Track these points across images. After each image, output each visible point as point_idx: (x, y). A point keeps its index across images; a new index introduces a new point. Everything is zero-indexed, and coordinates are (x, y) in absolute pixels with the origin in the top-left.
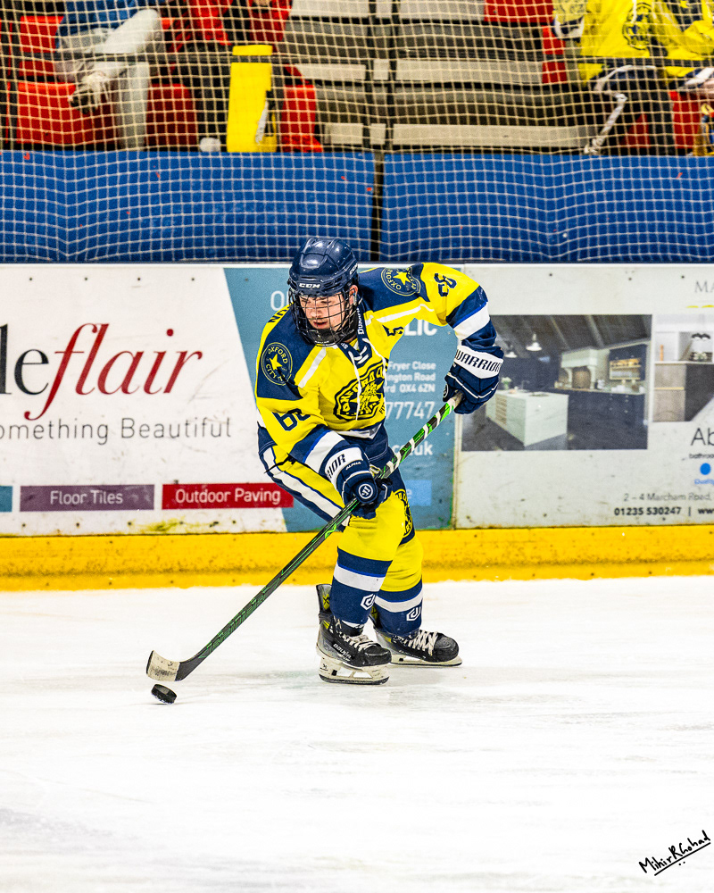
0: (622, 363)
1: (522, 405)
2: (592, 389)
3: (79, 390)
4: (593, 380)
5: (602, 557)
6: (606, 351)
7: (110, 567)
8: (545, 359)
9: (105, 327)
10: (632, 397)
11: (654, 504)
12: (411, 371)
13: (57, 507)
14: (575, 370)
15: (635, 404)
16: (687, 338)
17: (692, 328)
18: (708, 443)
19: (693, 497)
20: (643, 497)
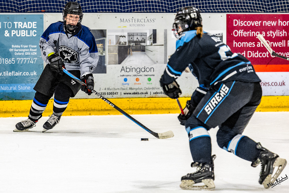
5: (93, 108)
10: (101, 56)
11: (109, 91)
12: (28, 48)
15: (102, 59)
16: (118, 37)
17: (120, 34)
18: (126, 71)
19: (122, 89)
20: (105, 89)
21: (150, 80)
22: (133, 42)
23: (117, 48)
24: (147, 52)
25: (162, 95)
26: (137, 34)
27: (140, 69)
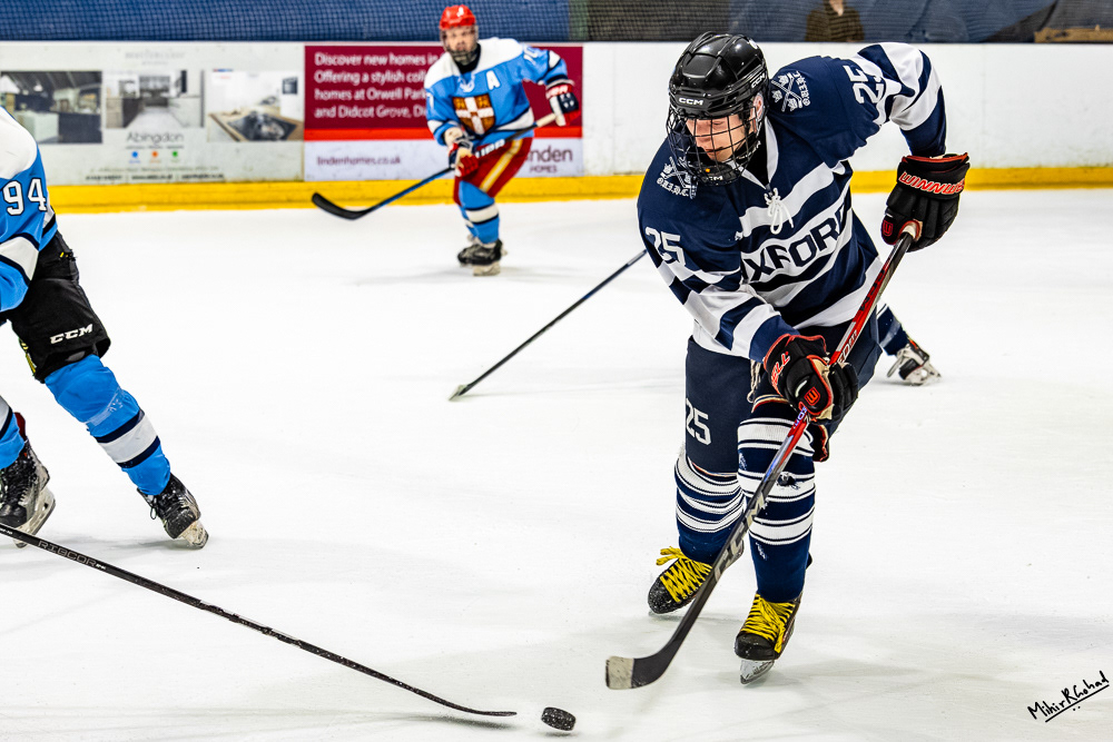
0: (87, 97)
2: (70, 111)
4: (72, 105)
6: (78, 90)
8: (45, 95)
10: (93, 116)
11: (107, 174)
14: (62, 100)
15: (96, 119)
16: (122, 83)
17: (125, 77)
18: (136, 141)
19: (129, 170)
20: (101, 170)
21: (175, 154)
22: (147, 91)
23: (120, 103)
24: (171, 108)
25: (196, 180)
26: (155, 78)
27: (160, 138)
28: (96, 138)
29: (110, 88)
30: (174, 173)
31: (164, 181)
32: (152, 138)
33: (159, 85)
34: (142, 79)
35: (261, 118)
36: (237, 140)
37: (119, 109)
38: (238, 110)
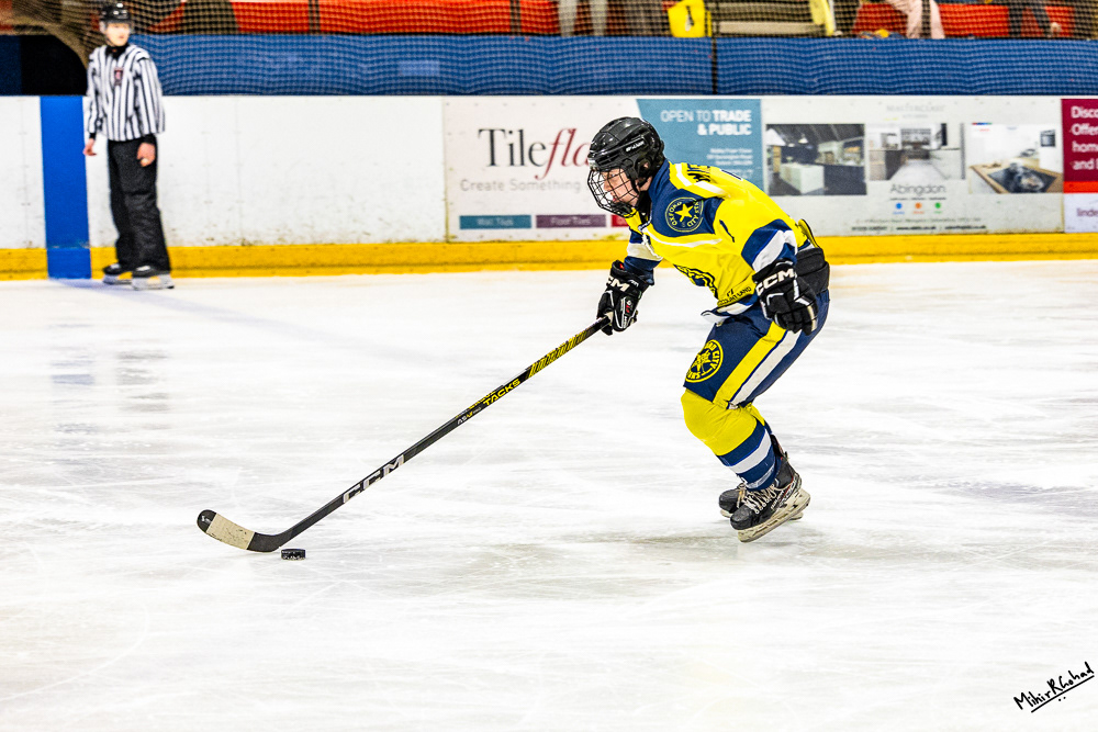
0: (851, 149)
1: (798, 171)
2: (835, 163)
3: (563, 163)
4: (836, 157)
6: (841, 143)
7: (585, 258)
8: (810, 147)
9: (574, 130)
10: (857, 168)
11: (873, 225)
12: (738, 154)
13: (555, 226)
14: (826, 153)
15: (859, 171)
16: (885, 136)
17: (887, 130)
18: (899, 192)
19: (894, 221)
20: (866, 221)
21: (938, 205)
22: (909, 143)
23: (883, 155)
24: (933, 161)
25: (960, 231)
26: (916, 131)
27: (923, 189)
28: (860, 189)
29: (873, 140)
30: (937, 224)
31: (929, 231)
32: (915, 190)
33: (921, 138)
34: (905, 132)
35: (1021, 171)
36: (998, 192)
37: (882, 162)
38: (998, 162)
